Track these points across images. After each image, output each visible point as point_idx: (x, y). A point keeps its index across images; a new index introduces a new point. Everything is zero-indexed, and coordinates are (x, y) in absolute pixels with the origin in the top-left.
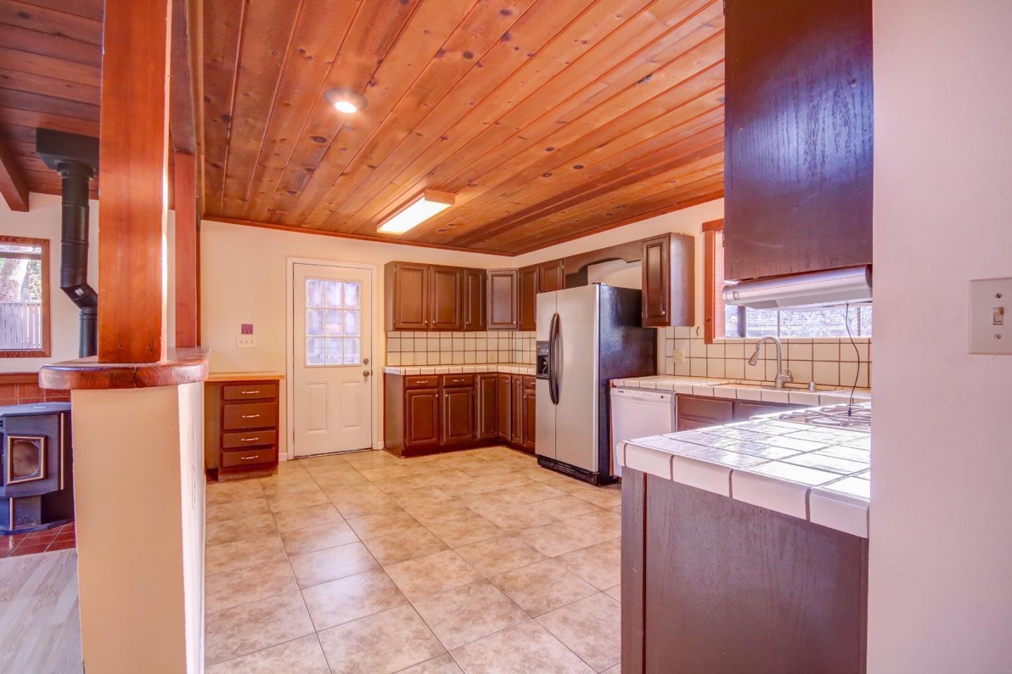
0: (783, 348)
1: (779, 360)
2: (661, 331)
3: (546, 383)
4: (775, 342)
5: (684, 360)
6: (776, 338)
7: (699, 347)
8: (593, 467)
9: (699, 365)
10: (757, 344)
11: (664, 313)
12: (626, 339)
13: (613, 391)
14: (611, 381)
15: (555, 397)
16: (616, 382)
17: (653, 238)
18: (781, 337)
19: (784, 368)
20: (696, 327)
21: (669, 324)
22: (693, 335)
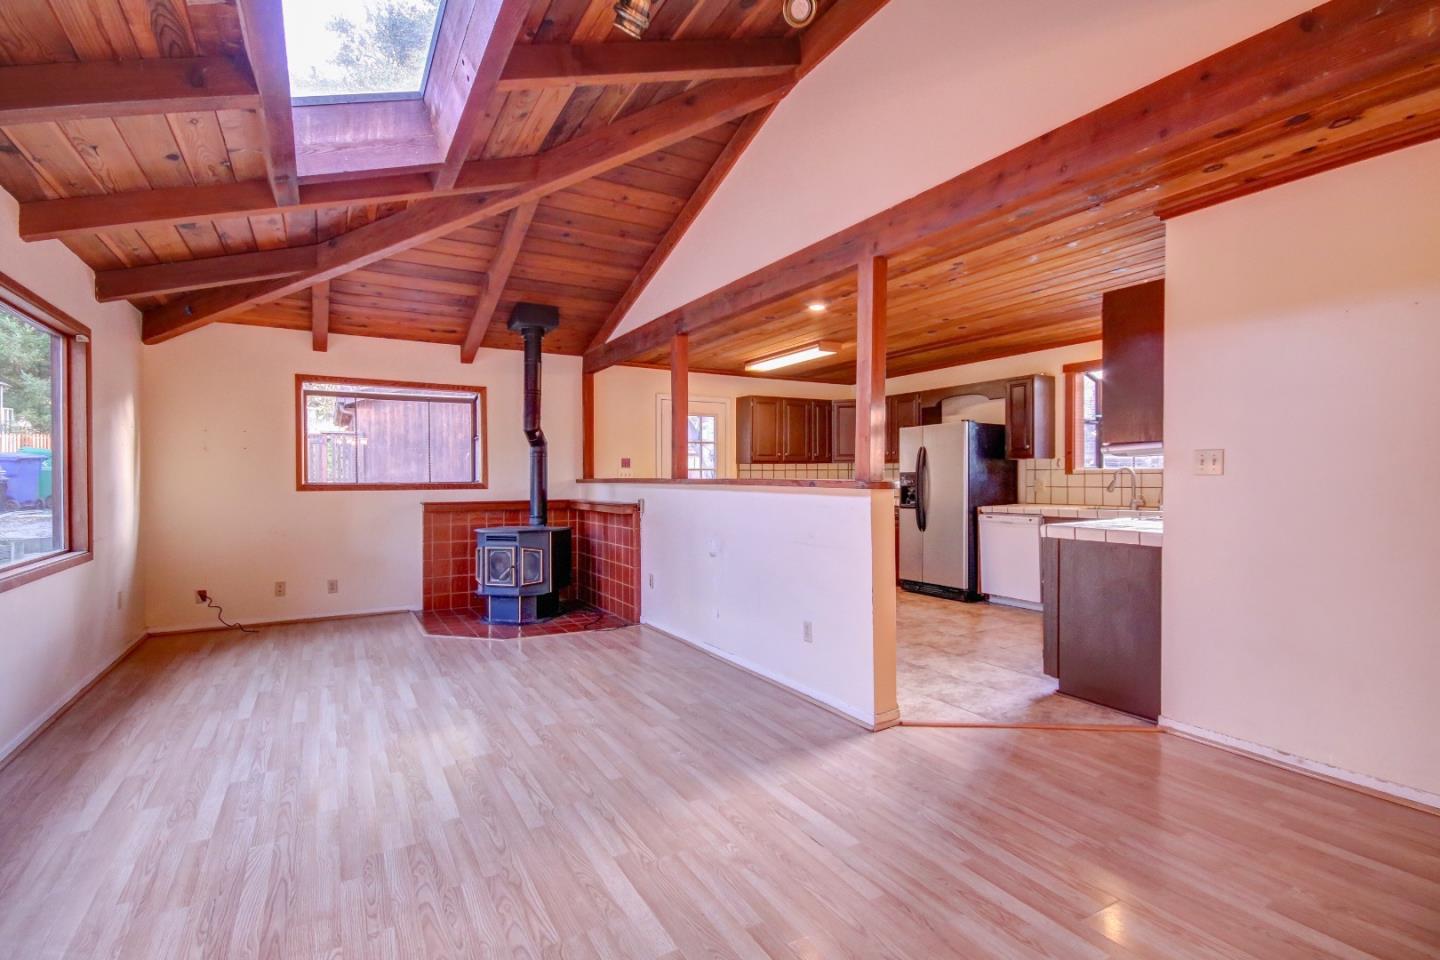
0: (1138, 477)
1: (1133, 487)
2: (1023, 464)
3: (913, 512)
4: (1130, 472)
5: (1045, 489)
6: (1131, 468)
7: (1060, 476)
8: (964, 586)
9: (1059, 494)
10: (1115, 474)
11: (1028, 447)
12: (991, 471)
13: (981, 518)
14: (979, 508)
15: (922, 525)
16: (984, 509)
17: (1017, 379)
18: (1137, 467)
19: (1138, 494)
20: (1056, 459)
21: (1031, 456)
22: (1054, 466)
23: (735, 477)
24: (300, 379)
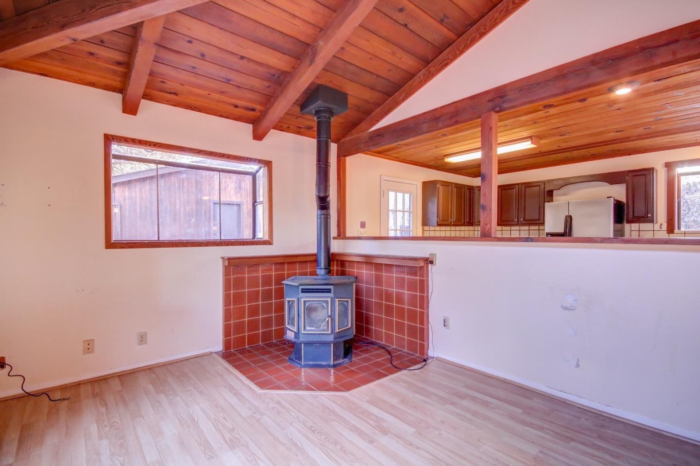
20: (659, 223)
23: (421, 235)
24: (109, 139)
